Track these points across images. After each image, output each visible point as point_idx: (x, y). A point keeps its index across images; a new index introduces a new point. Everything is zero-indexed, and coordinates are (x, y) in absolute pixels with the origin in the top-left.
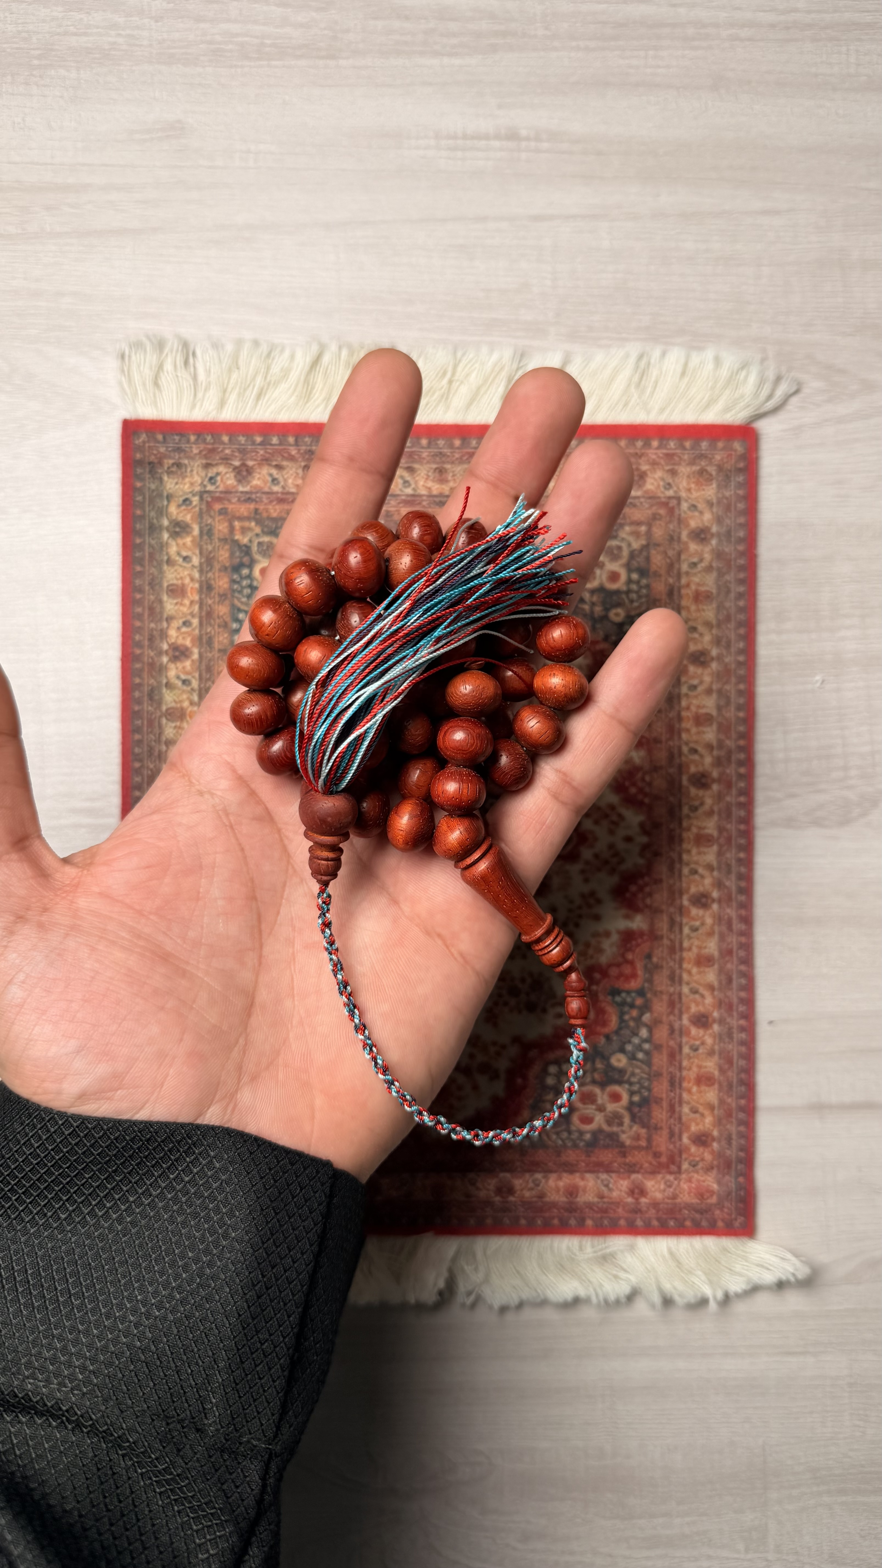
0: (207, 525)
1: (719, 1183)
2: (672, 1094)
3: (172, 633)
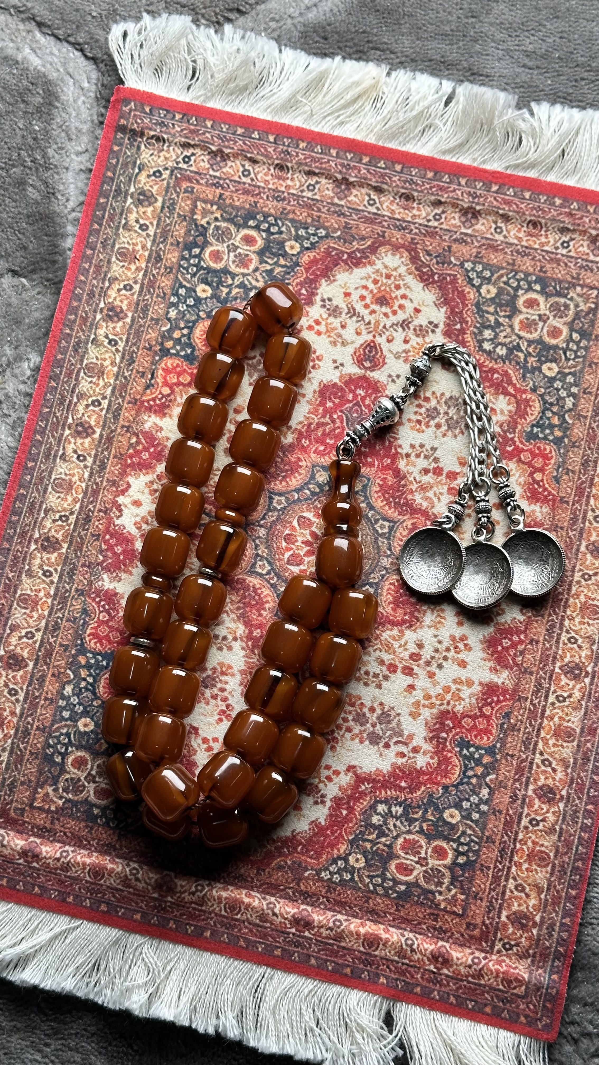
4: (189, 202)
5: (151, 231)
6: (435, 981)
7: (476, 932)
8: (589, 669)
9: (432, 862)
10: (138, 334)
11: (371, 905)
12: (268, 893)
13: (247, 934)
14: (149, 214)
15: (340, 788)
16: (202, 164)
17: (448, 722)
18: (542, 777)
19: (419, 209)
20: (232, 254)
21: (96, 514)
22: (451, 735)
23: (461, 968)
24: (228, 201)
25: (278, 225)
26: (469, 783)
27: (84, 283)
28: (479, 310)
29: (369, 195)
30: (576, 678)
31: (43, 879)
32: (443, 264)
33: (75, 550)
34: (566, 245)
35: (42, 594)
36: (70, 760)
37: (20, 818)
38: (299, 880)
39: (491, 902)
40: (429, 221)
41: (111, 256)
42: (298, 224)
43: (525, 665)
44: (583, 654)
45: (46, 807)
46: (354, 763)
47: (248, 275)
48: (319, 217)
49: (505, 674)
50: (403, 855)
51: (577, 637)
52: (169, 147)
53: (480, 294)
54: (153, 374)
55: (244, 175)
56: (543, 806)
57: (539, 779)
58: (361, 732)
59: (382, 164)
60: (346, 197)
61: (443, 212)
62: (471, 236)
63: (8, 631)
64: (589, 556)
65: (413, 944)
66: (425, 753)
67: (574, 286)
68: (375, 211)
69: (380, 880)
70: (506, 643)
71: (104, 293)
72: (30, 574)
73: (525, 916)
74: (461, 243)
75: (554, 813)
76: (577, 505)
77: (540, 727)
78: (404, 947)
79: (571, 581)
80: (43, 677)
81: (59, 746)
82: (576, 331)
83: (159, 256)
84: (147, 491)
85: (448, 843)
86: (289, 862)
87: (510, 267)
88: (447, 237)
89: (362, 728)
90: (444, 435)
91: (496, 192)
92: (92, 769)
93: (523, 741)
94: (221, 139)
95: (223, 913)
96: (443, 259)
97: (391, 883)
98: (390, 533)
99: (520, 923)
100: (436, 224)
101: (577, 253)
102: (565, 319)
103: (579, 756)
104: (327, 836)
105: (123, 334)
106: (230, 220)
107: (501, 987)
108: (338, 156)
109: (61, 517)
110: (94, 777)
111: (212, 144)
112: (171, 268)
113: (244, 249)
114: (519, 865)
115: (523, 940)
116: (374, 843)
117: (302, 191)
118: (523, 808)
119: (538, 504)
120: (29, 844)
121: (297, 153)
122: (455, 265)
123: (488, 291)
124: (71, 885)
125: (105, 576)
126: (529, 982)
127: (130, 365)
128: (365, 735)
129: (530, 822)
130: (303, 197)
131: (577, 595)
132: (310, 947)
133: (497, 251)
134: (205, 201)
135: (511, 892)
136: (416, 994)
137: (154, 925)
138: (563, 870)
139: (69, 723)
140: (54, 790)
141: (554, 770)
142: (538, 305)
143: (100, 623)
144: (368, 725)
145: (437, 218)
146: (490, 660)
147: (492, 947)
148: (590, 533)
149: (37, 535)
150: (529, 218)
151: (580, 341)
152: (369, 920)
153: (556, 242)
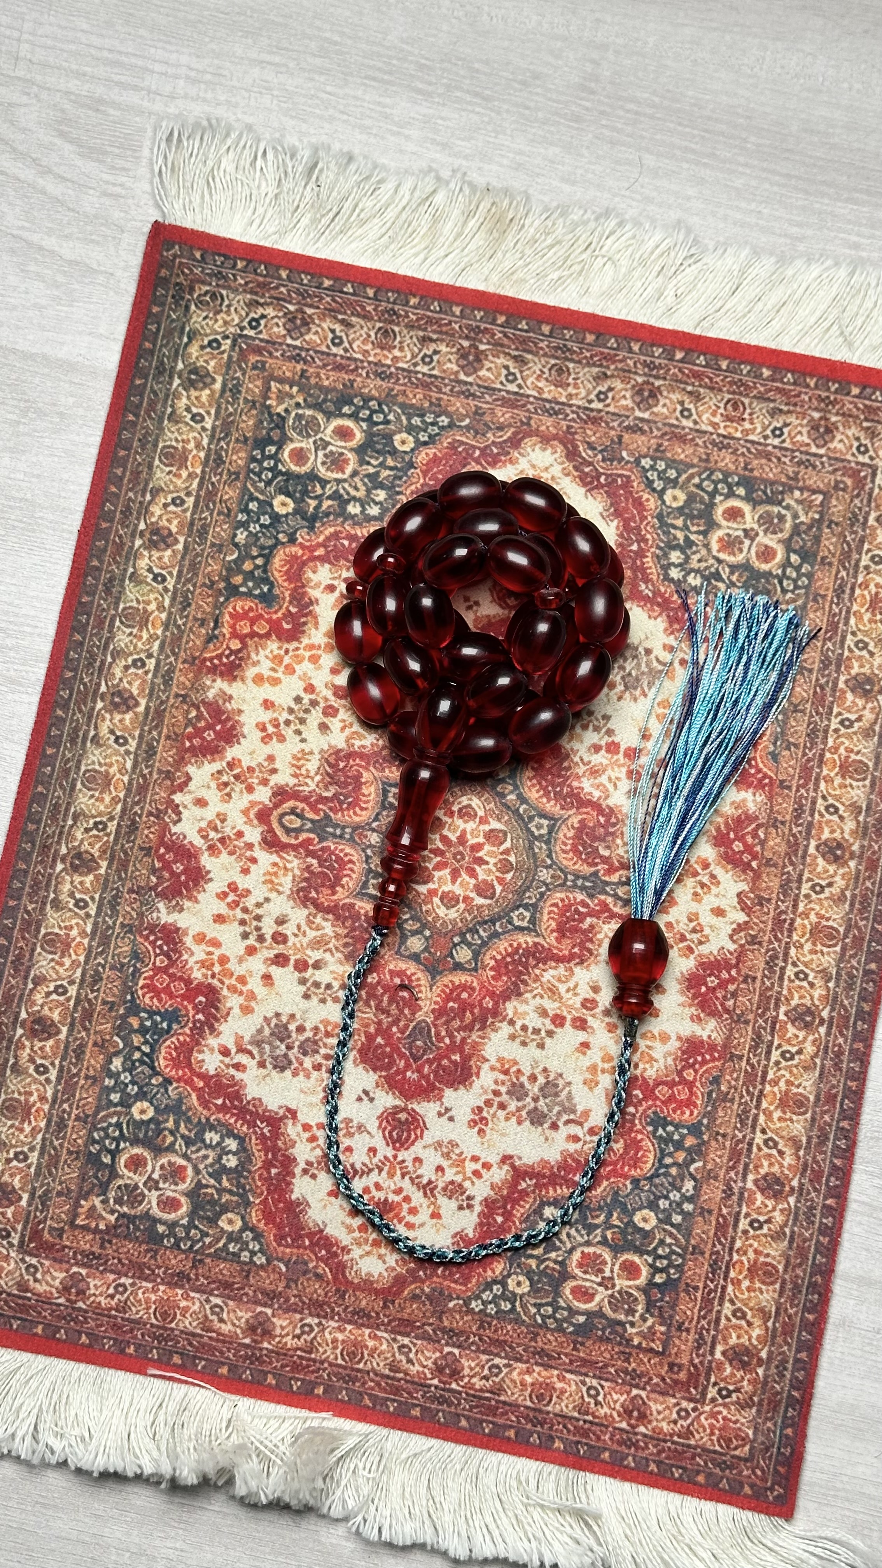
0: (233, 379)
1: (756, 1429)
2: (712, 1286)
3: (157, 510)
4: (259, 383)
5: (208, 423)
7: (683, 1376)
8: (825, 1014)
9: (621, 1283)
10: (194, 567)
11: (540, 1344)
12: (400, 1333)
13: (372, 1389)
14: (204, 399)
16: (275, 329)
18: (766, 1163)
19: (576, 386)
20: (321, 454)
21: (144, 819)
22: (641, 1109)
23: (664, 1426)
24: (313, 381)
25: (382, 412)
26: (667, 1174)
27: (117, 496)
28: (663, 524)
29: (507, 368)
30: (807, 1026)
31: (92, 1324)
32: (611, 460)
33: (118, 871)
34: (777, 432)
35: (74, 932)
36: (122, 1162)
37: (57, 1241)
39: (701, 1334)
40: (590, 402)
41: (153, 458)
42: (410, 410)
43: (738, 1012)
44: (817, 993)
45: (93, 1225)
46: (510, 1152)
47: (345, 481)
48: (439, 399)
49: (712, 1023)
50: (581, 1274)
51: (807, 971)
52: (229, 306)
53: (664, 502)
54: (216, 622)
55: (334, 344)
56: (767, 1202)
57: (762, 1166)
58: (519, 1110)
59: (523, 325)
60: (476, 371)
61: (610, 389)
62: (648, 421)
63: (30, 986)
64: (820, 861)
65: (598, 1394)
67: (791, 489)
68: (516, 389)
69: (550, 1309)
70: (712, 981)
71: (144, 510)
72: (57, 905)
73: (747, 1351)
74: (635, 432)
75: (781, 1210)
76: (803, 791)
78: (587, 1399)
79: (797, 895)
80: (81, 1047)
81: (107, 1142)
82: (795, 552)
83: (220, 457)
84: (213, 785)
85: (641, 1255)
86: (427, 1290)
87: (703, 464)
88: (615, 424)
89: (520, 1104)
90: (620, 698)
91: (682, 361)
92: (153, 1171)
93: (738, 1115)
94: (301, 294)
95: (340, 1361)
96: (611, 454)
97: (566, 1313)
98: (550, 833)
99: (741, 1361)
100: (600, 406)
101: (793, 443)
102: (780, 535)
103: (815, 1132)
105: (173, 566)
106: (317, 406)
107: (718, 1448)
108: (462, 316)
109: (96, 824)
110: (157, 1182)
111: (290, 303)
112: (237, 474)
113: (337, 445)
115: (745, 1383)
116: (540, 1260)
117: (415, 365)
118: (740, 1206)
119: (751, 791)
120: (72, 1276)
121: (407, 312)
122: (628, 462)
123: (675, 497)
124: (131, 1331)
125: (161, 905)
126: (755, 1440)
127: (184, 609)
128: (524, 1113)
129: (751, 1224)
130: (417, 372)
132: (459, 1404)
133: (684, 442)
134: (281, 381)
135: (728, 1319)
136: (603, 1461)
137: (246, 1381)
138: (797, 1288)
139: (119, 1108)
140: (102, 1202)
141: (781, 1153)
142: (743, 516)
143: (157, 970)
144: (528, 1100)
145: (601, 397)
146: (690, 1006)
147: (704, 1394)
148: (821, 829)
149: (64, 850)
150: (728, 396)
151: (800, 566)
152: (537, 1364)
153: (765, 429)
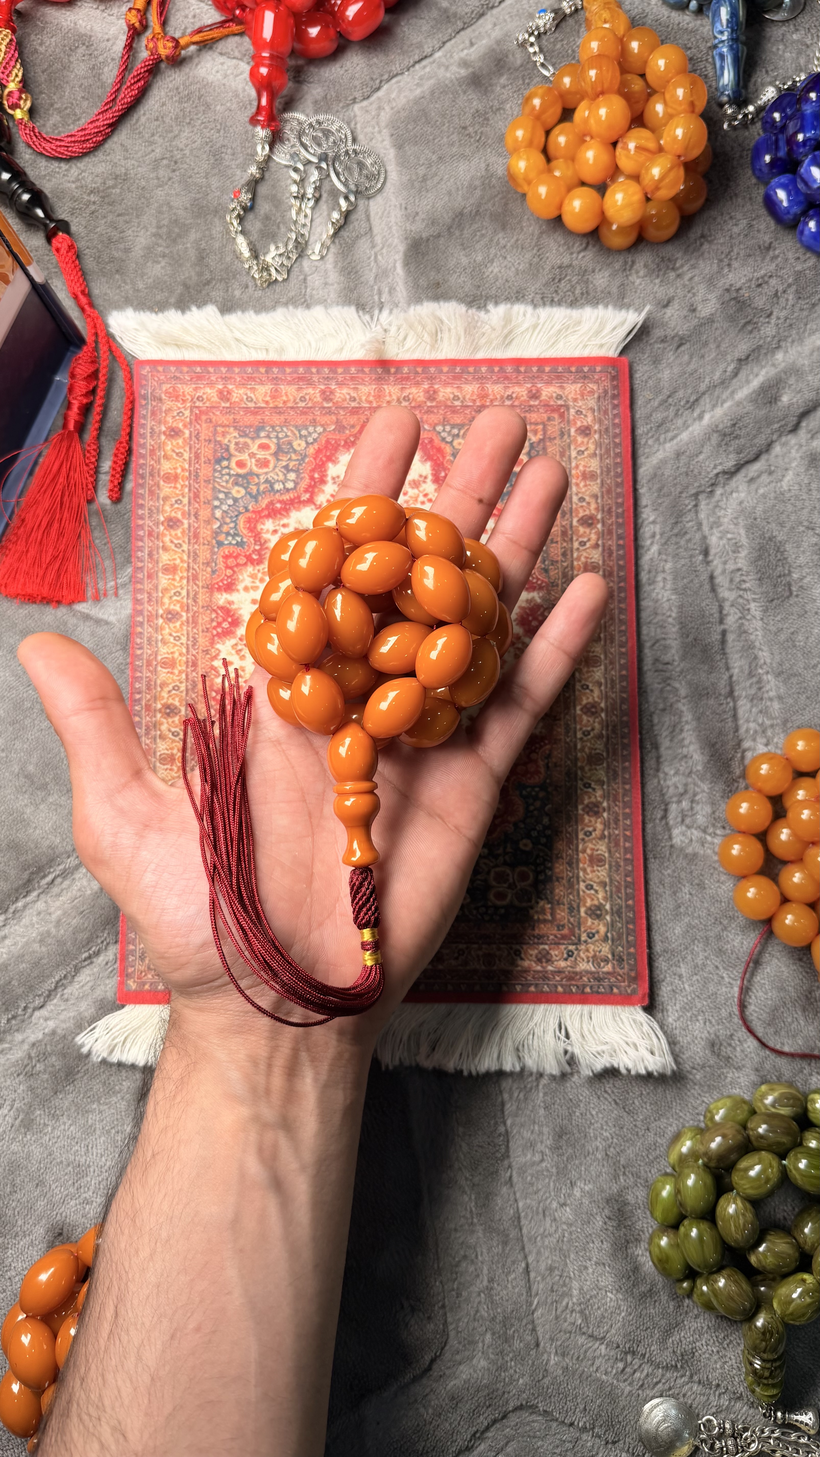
6: (225, 379)
15: (323, 491)
17: (255, 557)
38: (338, 422)
66: (268, 531)
77: (188, 570)
104: (325, 456)
114: (183, 470)
131: (180, 672)
